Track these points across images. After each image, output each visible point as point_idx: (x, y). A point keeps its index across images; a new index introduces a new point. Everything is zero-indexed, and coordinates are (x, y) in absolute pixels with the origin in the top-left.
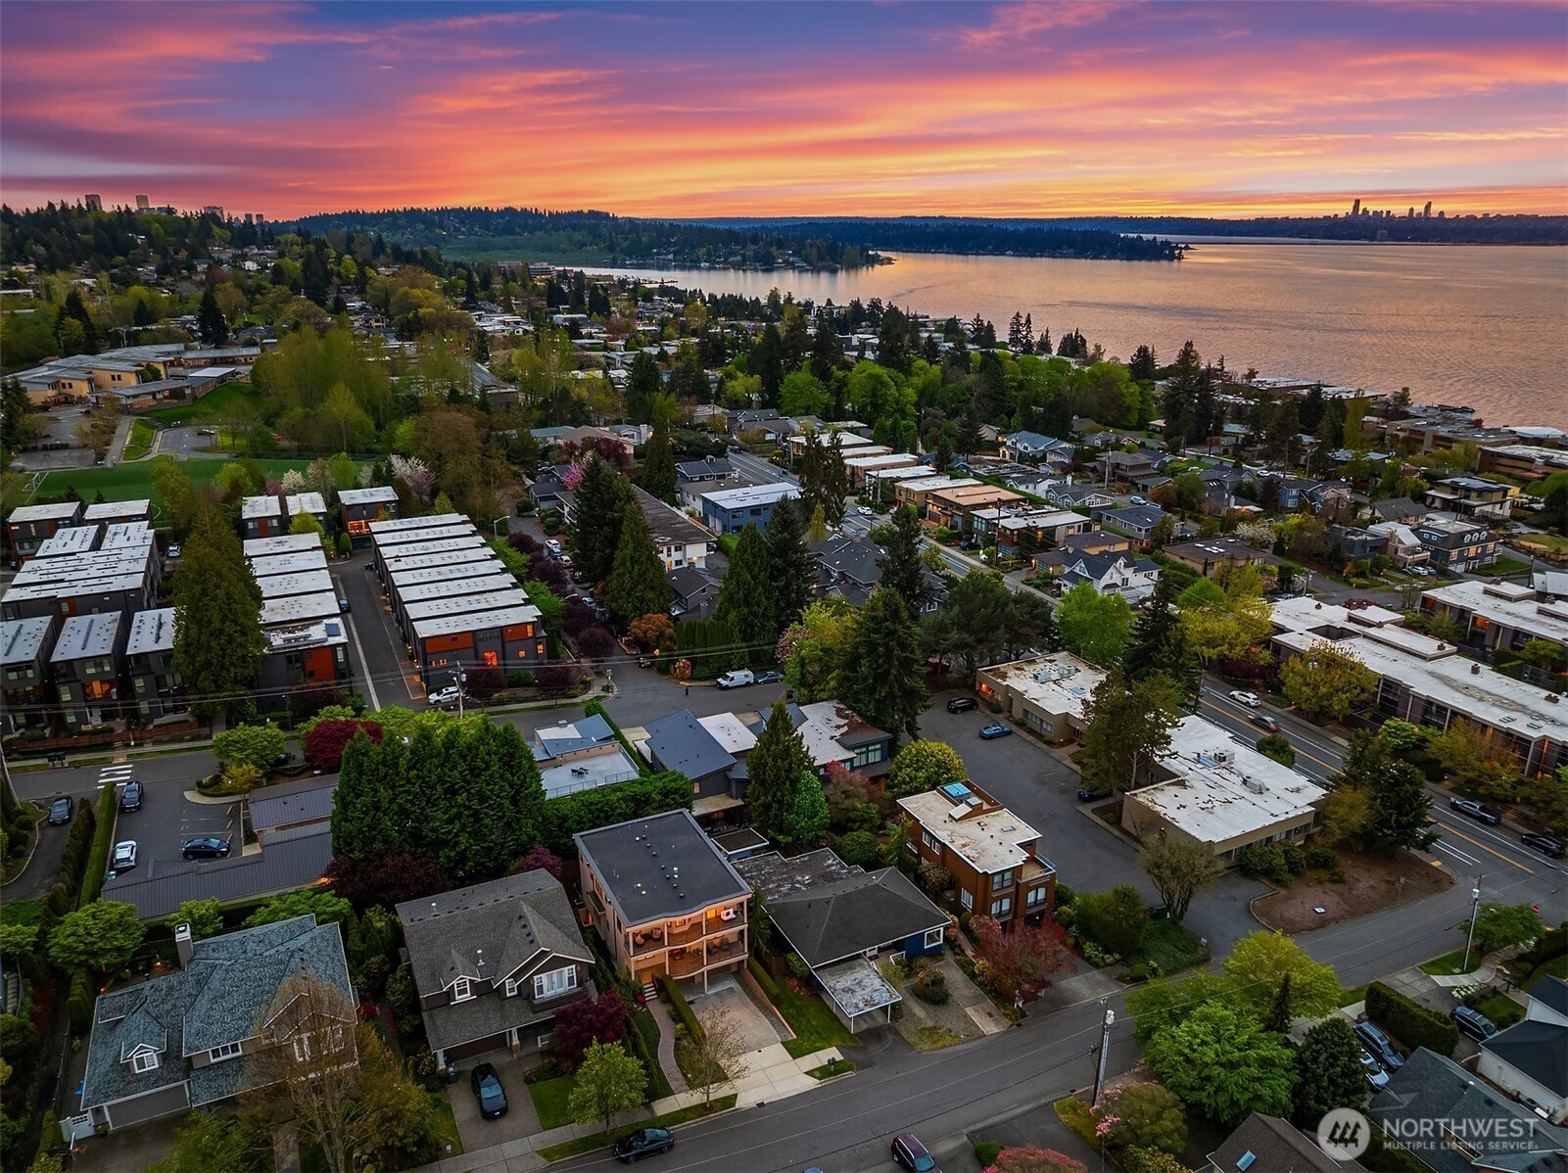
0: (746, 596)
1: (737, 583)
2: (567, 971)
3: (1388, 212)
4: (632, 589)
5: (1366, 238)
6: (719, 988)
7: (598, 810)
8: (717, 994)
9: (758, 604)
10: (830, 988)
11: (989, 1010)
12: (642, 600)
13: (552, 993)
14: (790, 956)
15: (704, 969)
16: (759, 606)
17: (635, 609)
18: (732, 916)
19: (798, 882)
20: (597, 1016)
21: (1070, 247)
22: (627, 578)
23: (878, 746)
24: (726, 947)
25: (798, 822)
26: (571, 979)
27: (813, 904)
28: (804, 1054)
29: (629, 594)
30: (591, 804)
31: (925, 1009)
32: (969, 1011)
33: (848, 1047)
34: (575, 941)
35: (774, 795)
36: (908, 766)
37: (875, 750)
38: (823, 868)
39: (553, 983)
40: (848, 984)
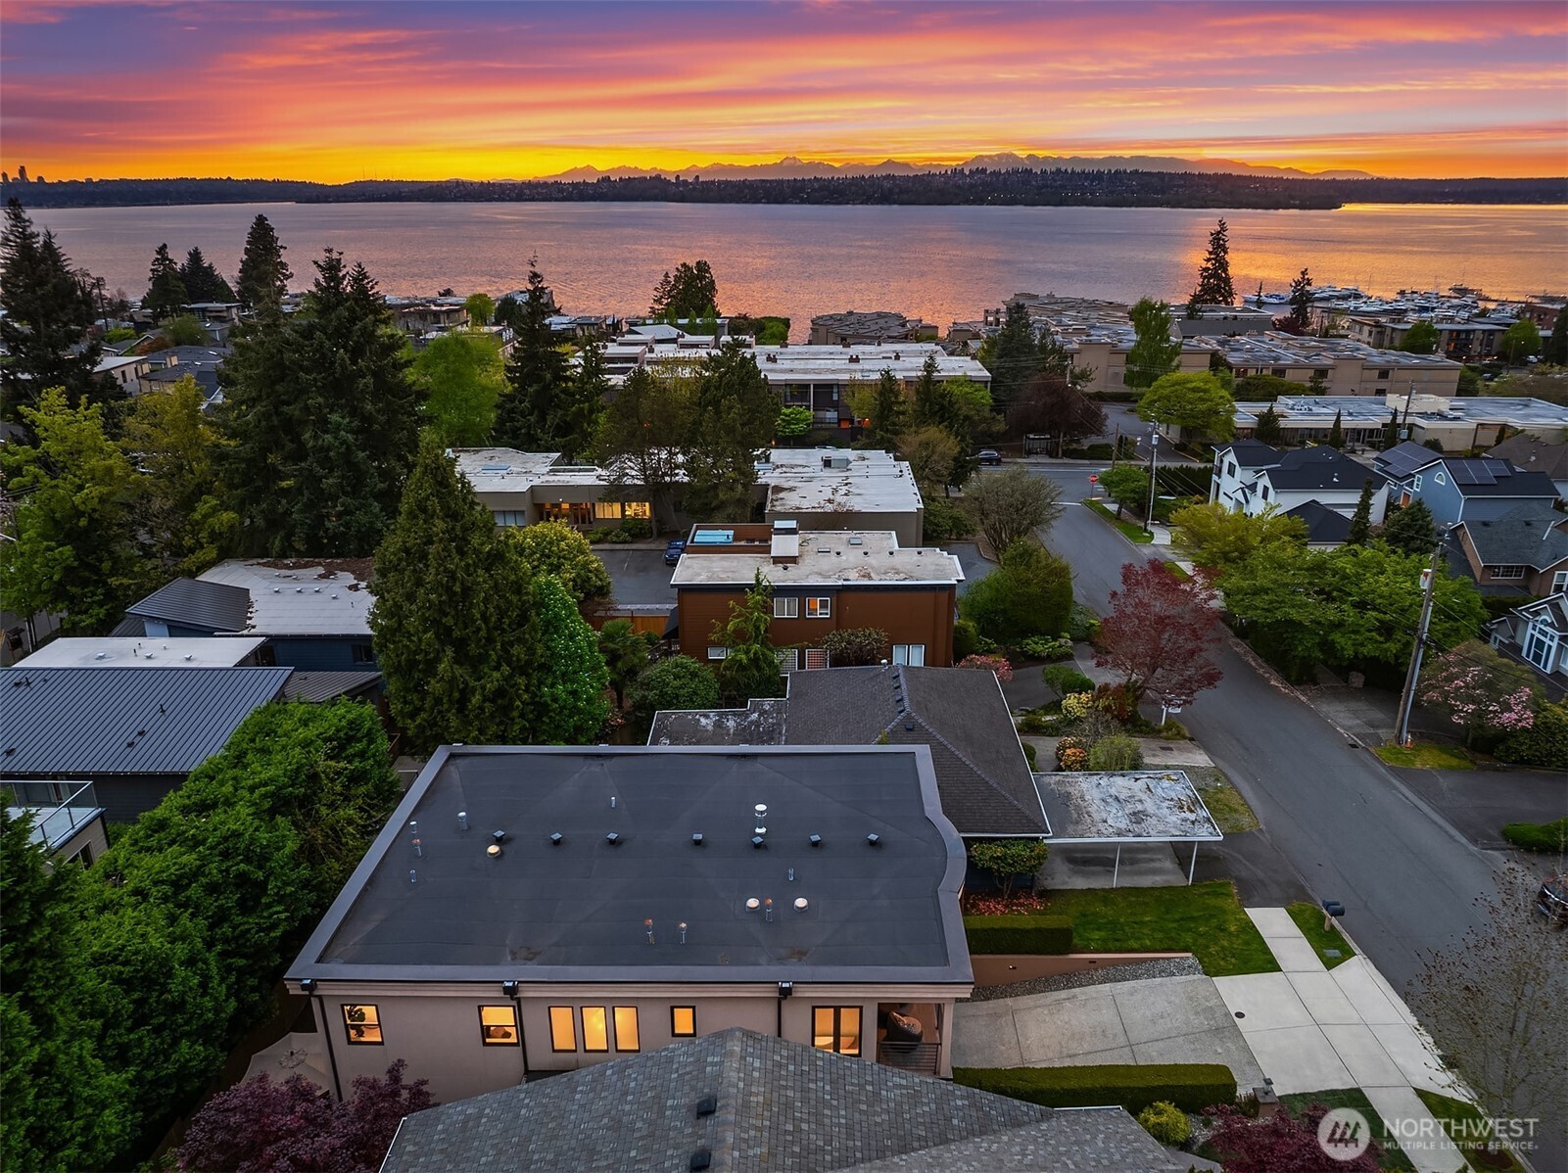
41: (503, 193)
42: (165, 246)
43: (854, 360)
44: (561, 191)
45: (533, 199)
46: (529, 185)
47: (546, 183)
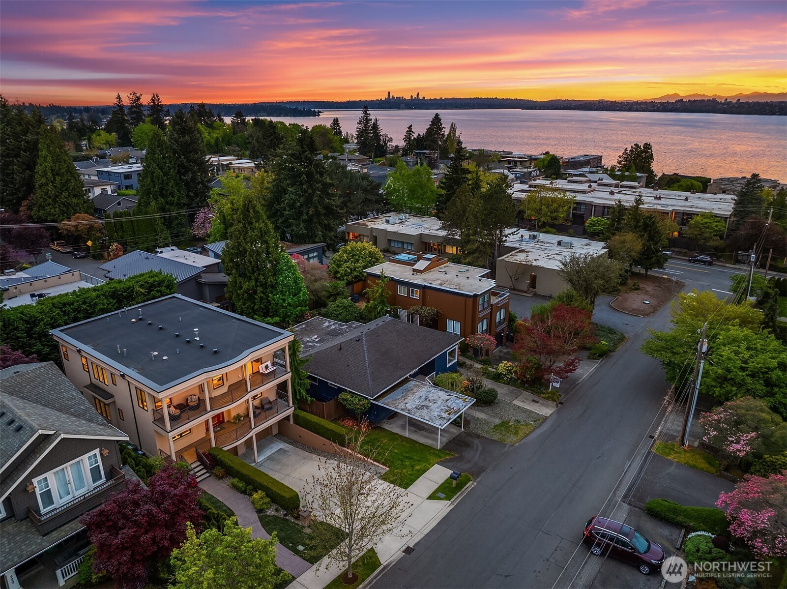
0: (162, 189)
1: (152, 181)
2: (87, 461)
3: (402, 97)
4: (57, 196)
5: (396, 108)
6: (268, 453)
7: (75, 310)
8: (270, 458)
9: (172, 194)
10: (402, 410)
11: (531, 399)
12: (67, 205)
13: (67, 499)
14: (343, 396)
15: (253, 433)
16: (173, 197)
17: (63, 213)
18: (271, 369)
19: (308, 342)
20: (158, 504)
21: (264, 112)
22: (50, 187)
23: (315, 254)
24: (266, 407)
25: (284, 300)
26: (95, 472)
27: (343, 345)
28: (412, 481)
29: (55, 201)
30: (65, 305)
31: (483, 411)
32: (517, 402)
33: (450, 460)
34: (90, 420)
35: (257, 280)
36: (346, 261)
37: (313, 257)
38: (323, 329)
39: (67, 483)
40: (417, 402)
41: (622, 107)
42: (411, 126)
43: (658, 198)
44: (654, 106)
45: (637, 110)
46: (637, 103)
47: (646, 102)
